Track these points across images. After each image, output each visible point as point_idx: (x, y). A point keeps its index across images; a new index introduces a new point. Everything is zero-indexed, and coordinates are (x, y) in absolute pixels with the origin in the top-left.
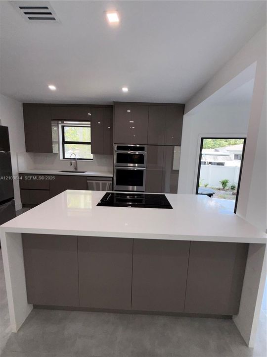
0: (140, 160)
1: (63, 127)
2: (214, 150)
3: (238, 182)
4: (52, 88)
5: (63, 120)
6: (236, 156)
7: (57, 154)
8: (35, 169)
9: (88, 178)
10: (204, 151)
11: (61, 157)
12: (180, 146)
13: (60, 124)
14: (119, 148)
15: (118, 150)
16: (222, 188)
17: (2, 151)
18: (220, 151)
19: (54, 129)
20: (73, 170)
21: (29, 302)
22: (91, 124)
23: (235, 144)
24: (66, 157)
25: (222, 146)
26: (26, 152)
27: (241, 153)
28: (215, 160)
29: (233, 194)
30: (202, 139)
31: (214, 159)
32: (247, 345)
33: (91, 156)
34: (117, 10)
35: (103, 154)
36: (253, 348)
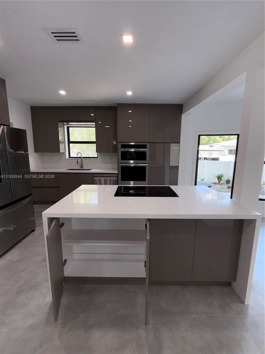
0: (141, 156)
1: (68, 128)
2: (208, 146)
3: (232, 176)
4: (62, 92)
5: (68, 122)
6: (230, 152)
9: (95, 175)
10: (201, 147)
11: (67, 156)
12: (179, 143)
13: (65, 125)
14: (123, 146)
15: (122, 148)
16: (218, 182)
17: (23, 152)
18: (215, 146)
19: (61, 129)
20: (79, 168)
22: (96, 125)
23: (230, 140)
24: (71, 156)
25: (216, 142)
26: (35, 152)
27: (235, 148)
28: (210, 156)
29: (229, 188)
30: (199, 136)
31: (209, 154)
32: (243, 303)
34: (132, 34)
35: (108, 152)
36: (248, 305)
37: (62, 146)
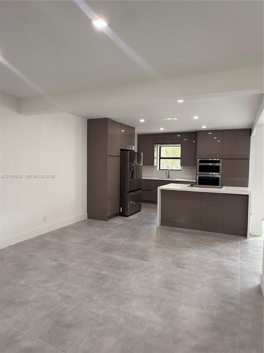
0: (216, 169)
1: (160, 147)
4: (162, 129)
11: (158, 169)
14: (201, 162)
19: (155, 148)
22: (181, 145)
24: (161, 169)
35: (189, 166)
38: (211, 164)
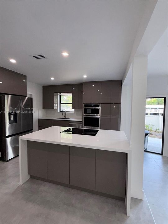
1: (60, 96)
4: (52, 79)
5: (60, 93)
7: (57, 110)
8: (46, 117)
11: (59, 111)
15: (85, 106)
20: (64, 117)
21: (29, 173)
22: (72, 94)
24: (61, 111)
26: (43, 108)
33: (73, 110)
35: (78, 109)
37: (56, 106)
38: (95, 108)
